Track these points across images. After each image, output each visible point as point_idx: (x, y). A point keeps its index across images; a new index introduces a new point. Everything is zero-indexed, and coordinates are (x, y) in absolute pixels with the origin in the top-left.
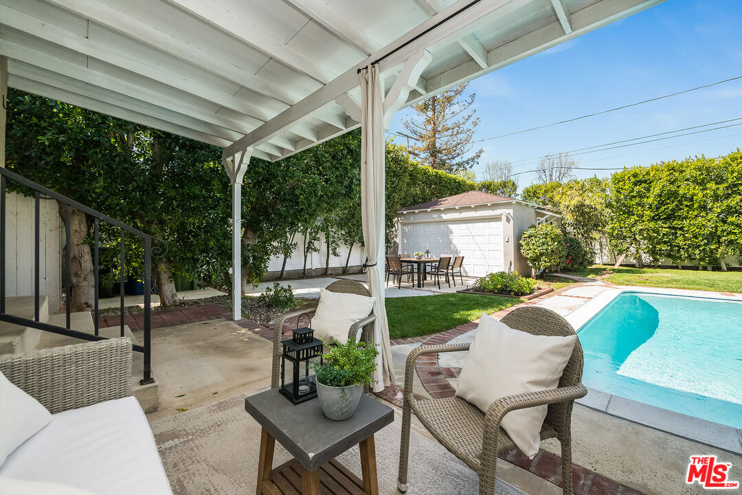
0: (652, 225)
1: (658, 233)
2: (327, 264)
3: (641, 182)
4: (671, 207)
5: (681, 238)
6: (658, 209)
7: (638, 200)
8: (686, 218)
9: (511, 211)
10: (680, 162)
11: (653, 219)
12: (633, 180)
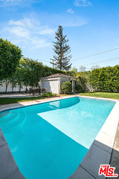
0: (99, 82)
1: (101, 84)
2: (20, 90)
3: (97, 72)
4: (103, 78)
5: (105, 85)
6: (100, 78)
7: (96, 76)
8: (106, 80)
9: (60, 78)
10: (105, 67)
11: (100, 80)
12: (96, 71)
